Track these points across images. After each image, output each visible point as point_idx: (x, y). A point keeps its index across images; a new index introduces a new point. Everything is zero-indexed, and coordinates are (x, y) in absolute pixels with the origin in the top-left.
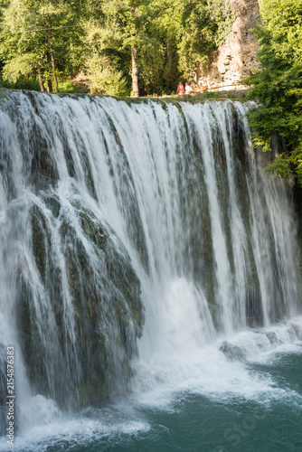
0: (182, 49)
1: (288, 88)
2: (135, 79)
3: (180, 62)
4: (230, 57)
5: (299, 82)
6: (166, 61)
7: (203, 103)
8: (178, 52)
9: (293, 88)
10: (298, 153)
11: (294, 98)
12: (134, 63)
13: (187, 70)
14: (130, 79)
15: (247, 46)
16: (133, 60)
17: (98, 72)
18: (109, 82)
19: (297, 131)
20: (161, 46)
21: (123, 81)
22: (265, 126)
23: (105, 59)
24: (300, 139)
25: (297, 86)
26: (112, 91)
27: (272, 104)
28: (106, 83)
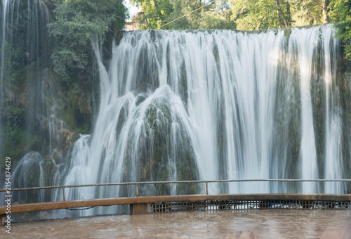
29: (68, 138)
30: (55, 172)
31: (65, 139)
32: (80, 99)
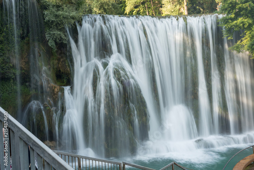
29: (56, 90)
30: (53, 114)
31: (54, 90)
32: (60, 63)
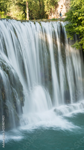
0: (46, 3)
1: (79, 16)
2: (28, 14)
3: (45, 8)
4: (62, 6)
5: (83, 14)
6: (41, 7)
7: (49, 22)
8: (44, 4)
9: (81, 16)
10: (83, 40)
11: (81, 20)
12: (27, 8)
13: (47, 11)
14: (26, 14)
15: (67, 2)
16: (27, 7)
17: (14, 11)
18: (18, 15)
19: (82, 32)
20: (38, 2)
21: (24, 14)
22: (71, 30)
23: (17, 6)
24: (83, 35)
25: (82, 16)
26: (19, 18)
27: (74, 22)
28: (17, 16)
